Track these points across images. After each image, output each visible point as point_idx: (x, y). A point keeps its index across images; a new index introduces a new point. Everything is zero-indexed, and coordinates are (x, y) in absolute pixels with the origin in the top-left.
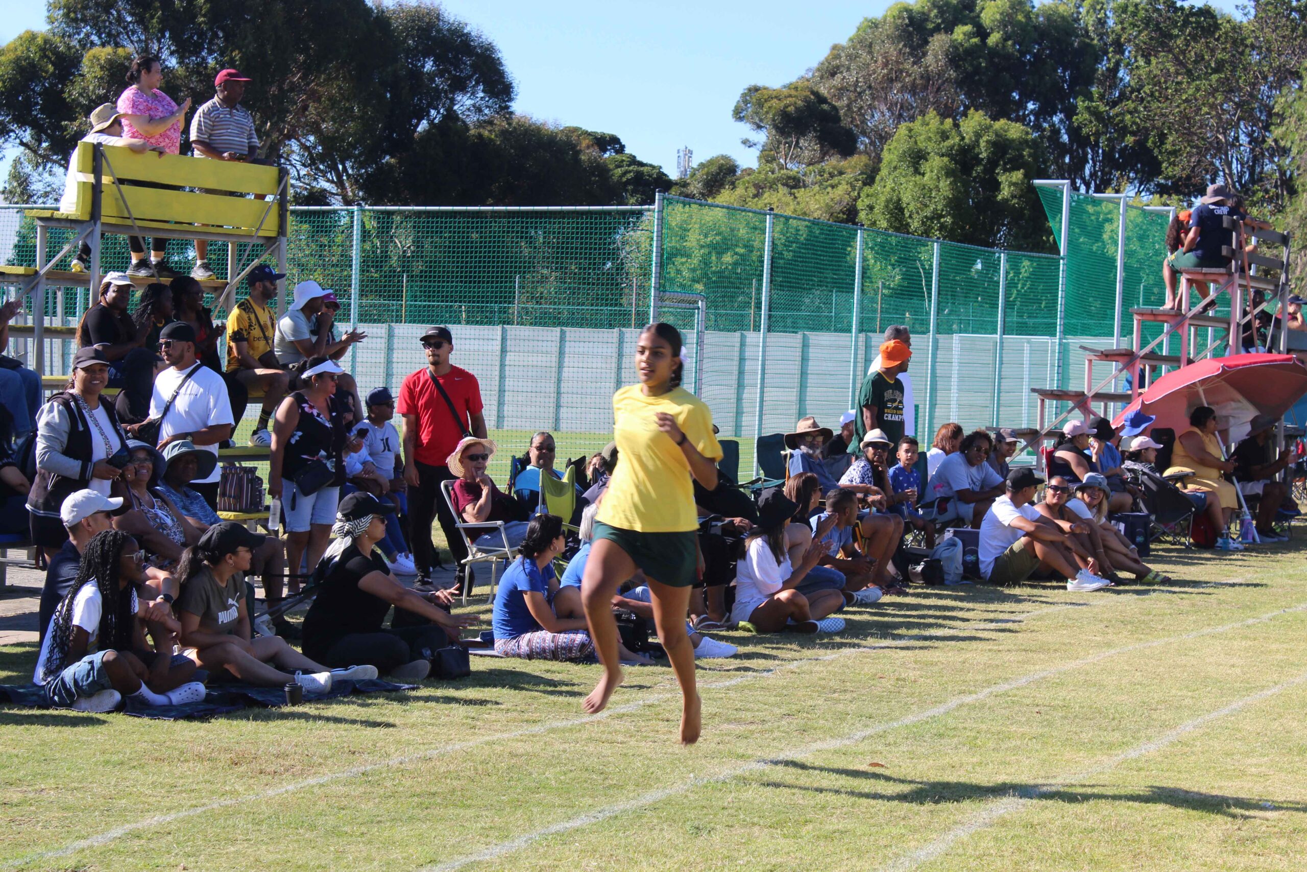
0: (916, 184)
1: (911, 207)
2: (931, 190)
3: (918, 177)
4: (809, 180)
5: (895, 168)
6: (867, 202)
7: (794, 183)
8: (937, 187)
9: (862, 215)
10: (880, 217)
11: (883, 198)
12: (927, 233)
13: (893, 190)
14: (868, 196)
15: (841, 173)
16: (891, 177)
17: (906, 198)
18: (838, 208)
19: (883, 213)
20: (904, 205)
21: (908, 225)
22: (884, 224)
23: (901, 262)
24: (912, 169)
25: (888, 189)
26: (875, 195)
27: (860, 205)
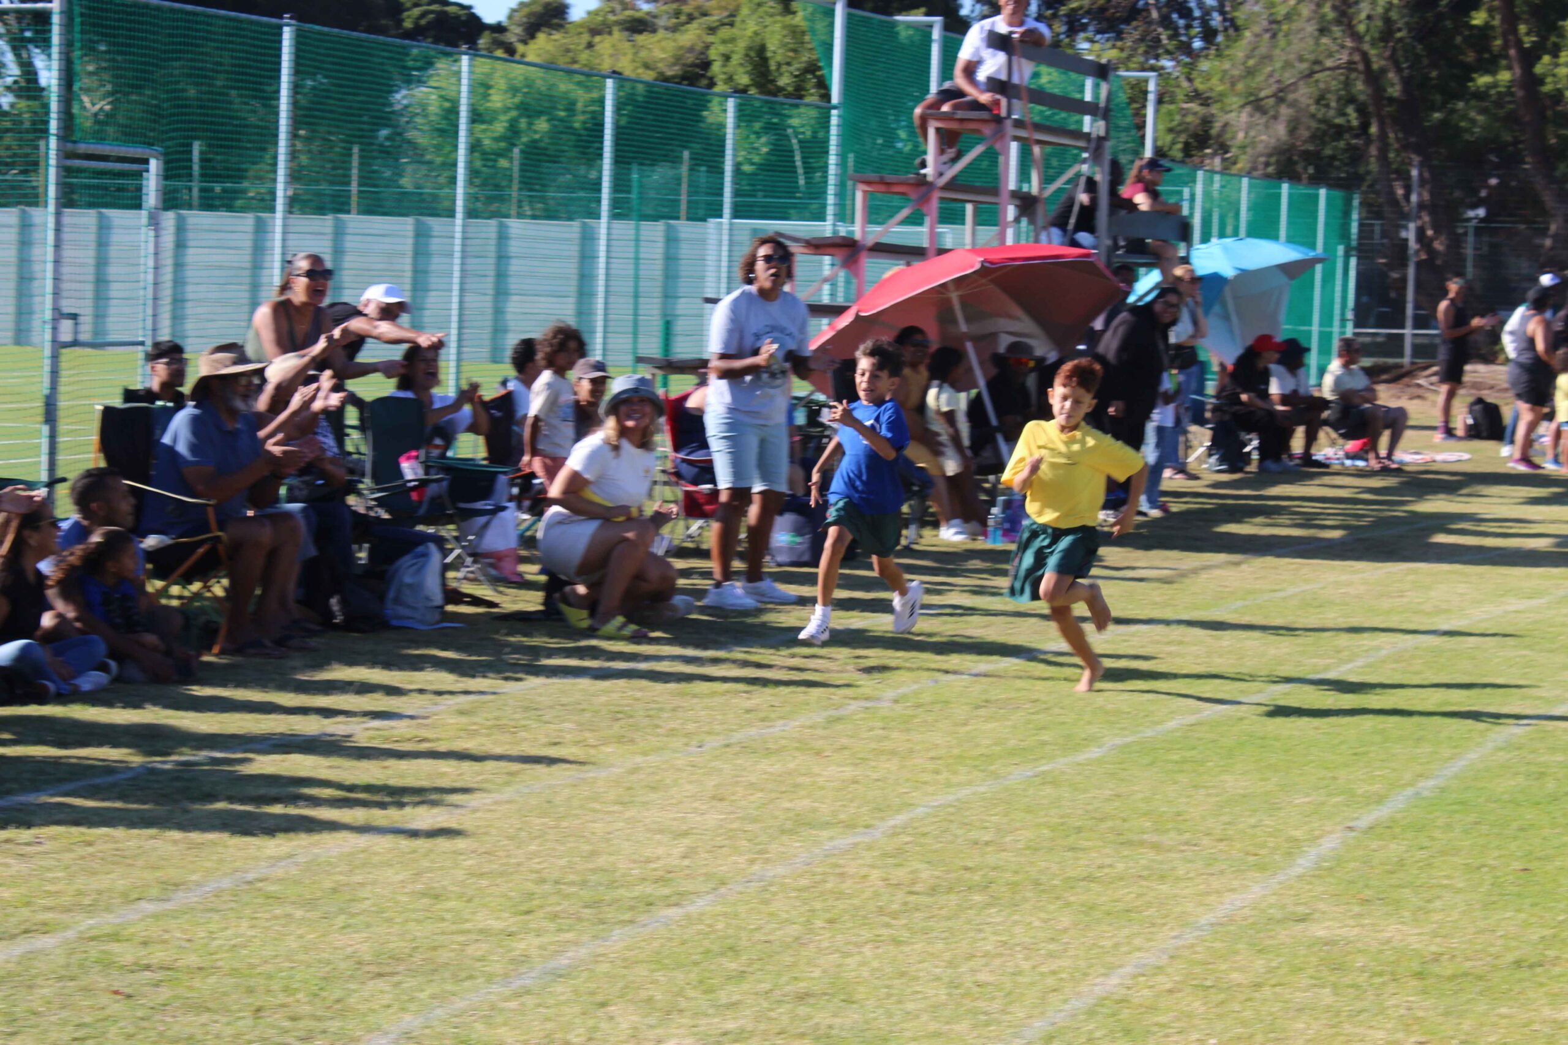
0: (784, 27)
1: (779, 58)
2: (803, 33)
3: (789, 20)
4: (661, 22)
5: (759, 5)
6: (722, 49)
7: (638, 26)
8: (813, 31)
9: (716, 68)
10: (741, 70)
11: (741, 45)
12: (798, 93)
13: (756, 33)
14: (724, 42)
15: (705, 14)
16: (754, 17)
17: (772, 45)
18: (690, 58)
19: (741, 65)
20: (769, 54)
21: (773, 81)
22: (744, 80)
23: (769, 128)
24: (779, 7)
25: (749, 33)
26: (732, 40)
27: (713, 54)
